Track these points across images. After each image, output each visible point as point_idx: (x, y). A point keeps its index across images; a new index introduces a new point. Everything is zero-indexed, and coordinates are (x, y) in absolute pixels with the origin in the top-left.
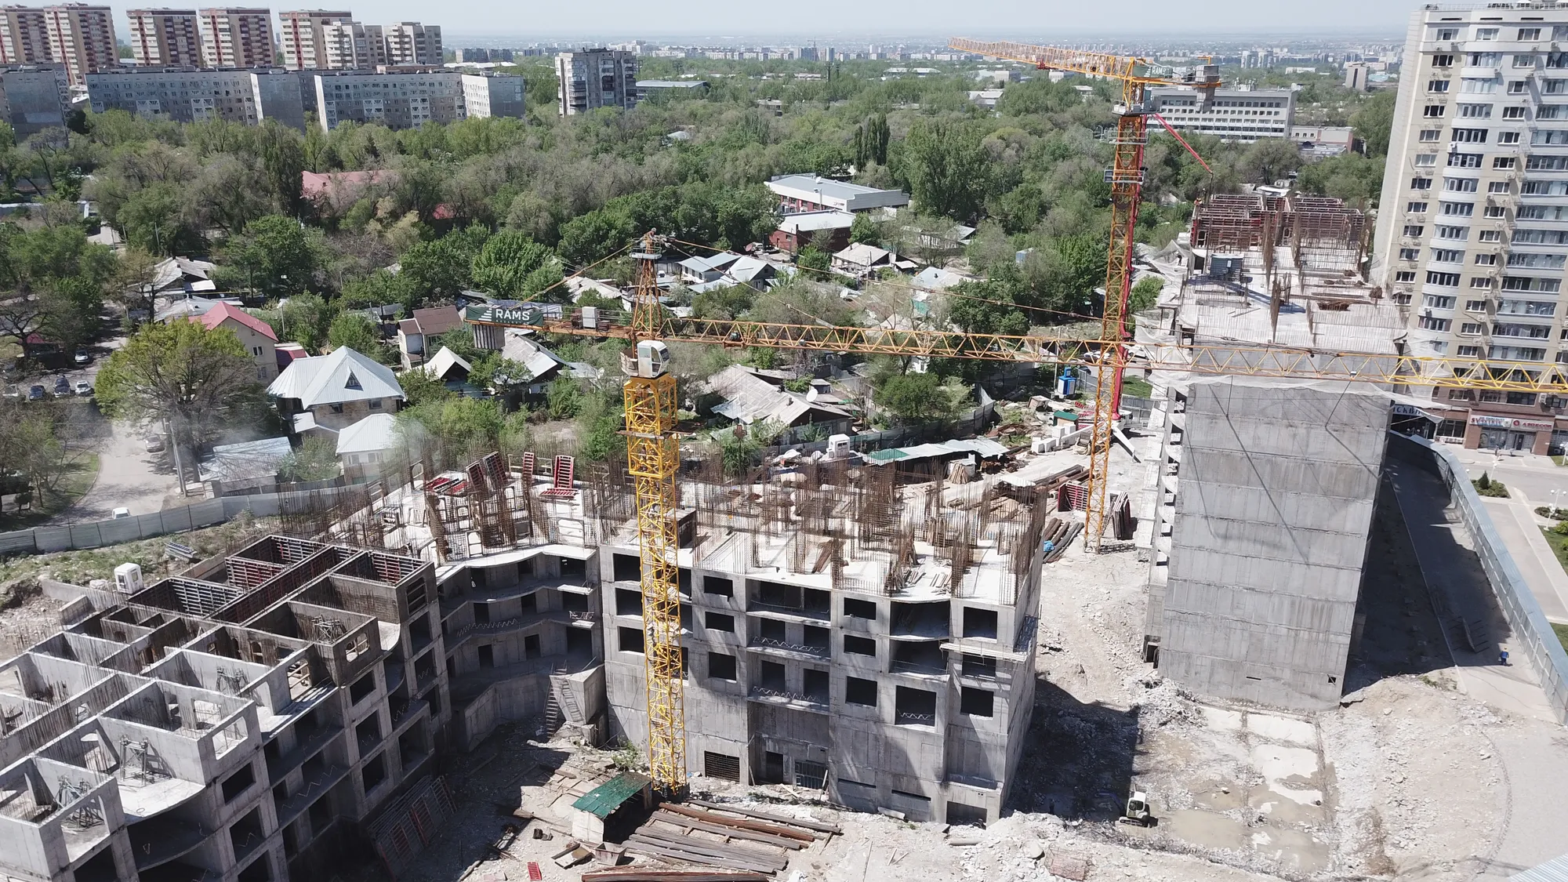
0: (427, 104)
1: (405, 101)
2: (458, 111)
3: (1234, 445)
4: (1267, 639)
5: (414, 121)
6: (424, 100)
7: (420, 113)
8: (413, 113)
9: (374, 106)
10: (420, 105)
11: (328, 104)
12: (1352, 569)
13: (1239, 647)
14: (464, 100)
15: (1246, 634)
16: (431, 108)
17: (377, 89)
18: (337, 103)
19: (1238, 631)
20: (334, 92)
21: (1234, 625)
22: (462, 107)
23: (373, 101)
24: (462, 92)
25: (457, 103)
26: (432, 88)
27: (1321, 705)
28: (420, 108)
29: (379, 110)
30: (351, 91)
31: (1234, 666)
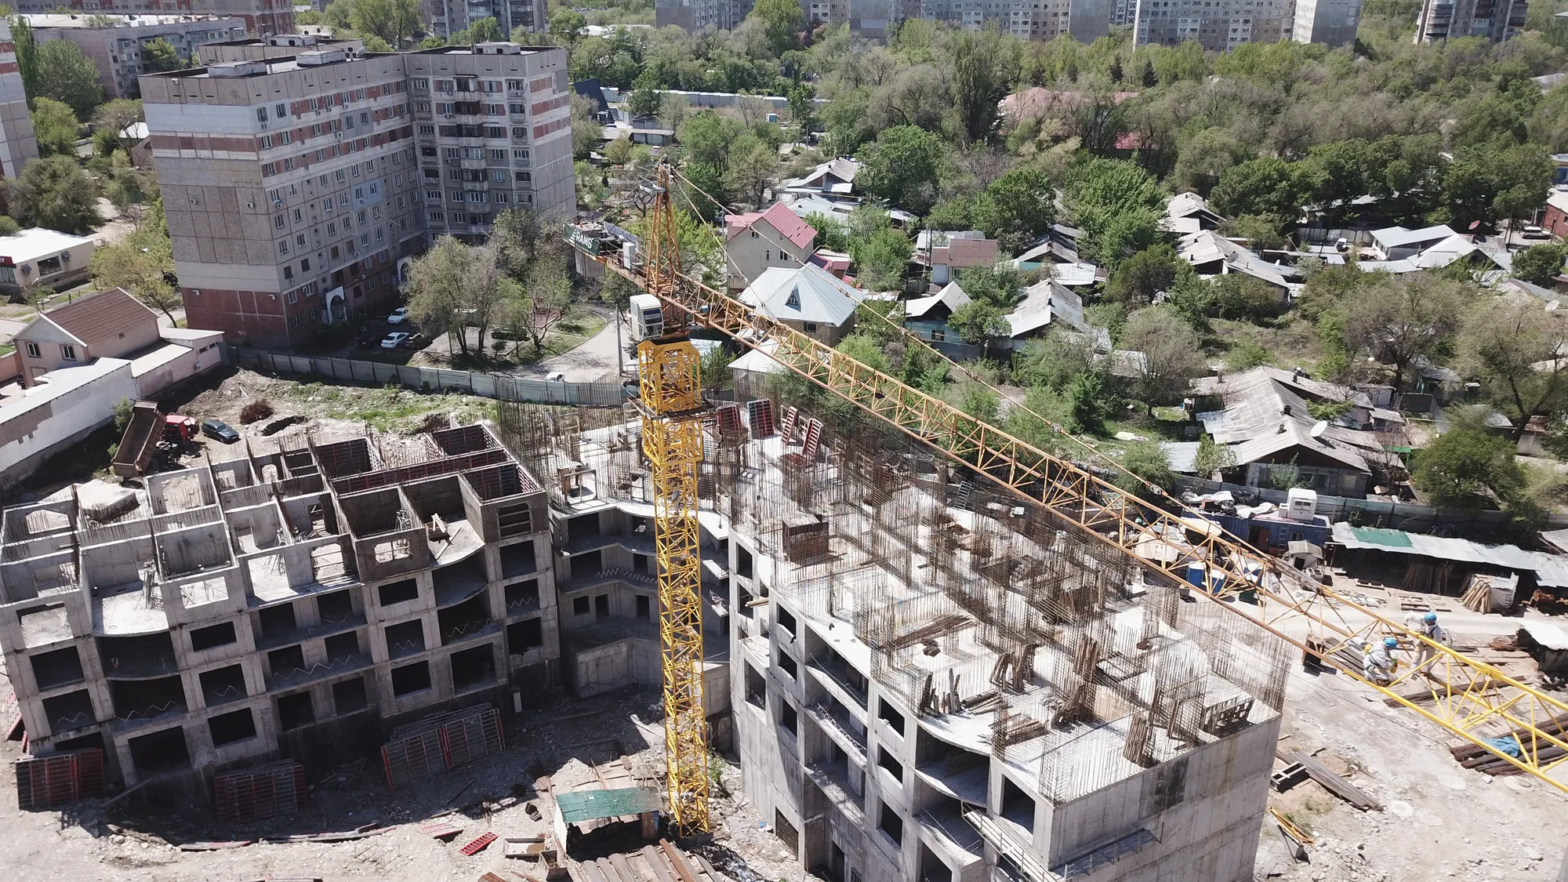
0: (1249, 26)
1: (1226, 22)
2: (1283, 35)
5: (1230, 44)
6: (1246, 22)
7: (1239, 35)
8: (1231, 35)
9: (1190, 25)
10: (1240, 27)
11: (1142, 21)
14: (1293, 23)
16: (1253, 30)
17: (1197, 7)
18: (1152, 22)
20: (1152, 9)
22: (1289, 31)
23: (1190, 20)
24: (1294, 14)
25: (1285, 26)
26: (1259, 8)
28: (1240, 29)
29: (1193, 30)
30: (1169, 9)
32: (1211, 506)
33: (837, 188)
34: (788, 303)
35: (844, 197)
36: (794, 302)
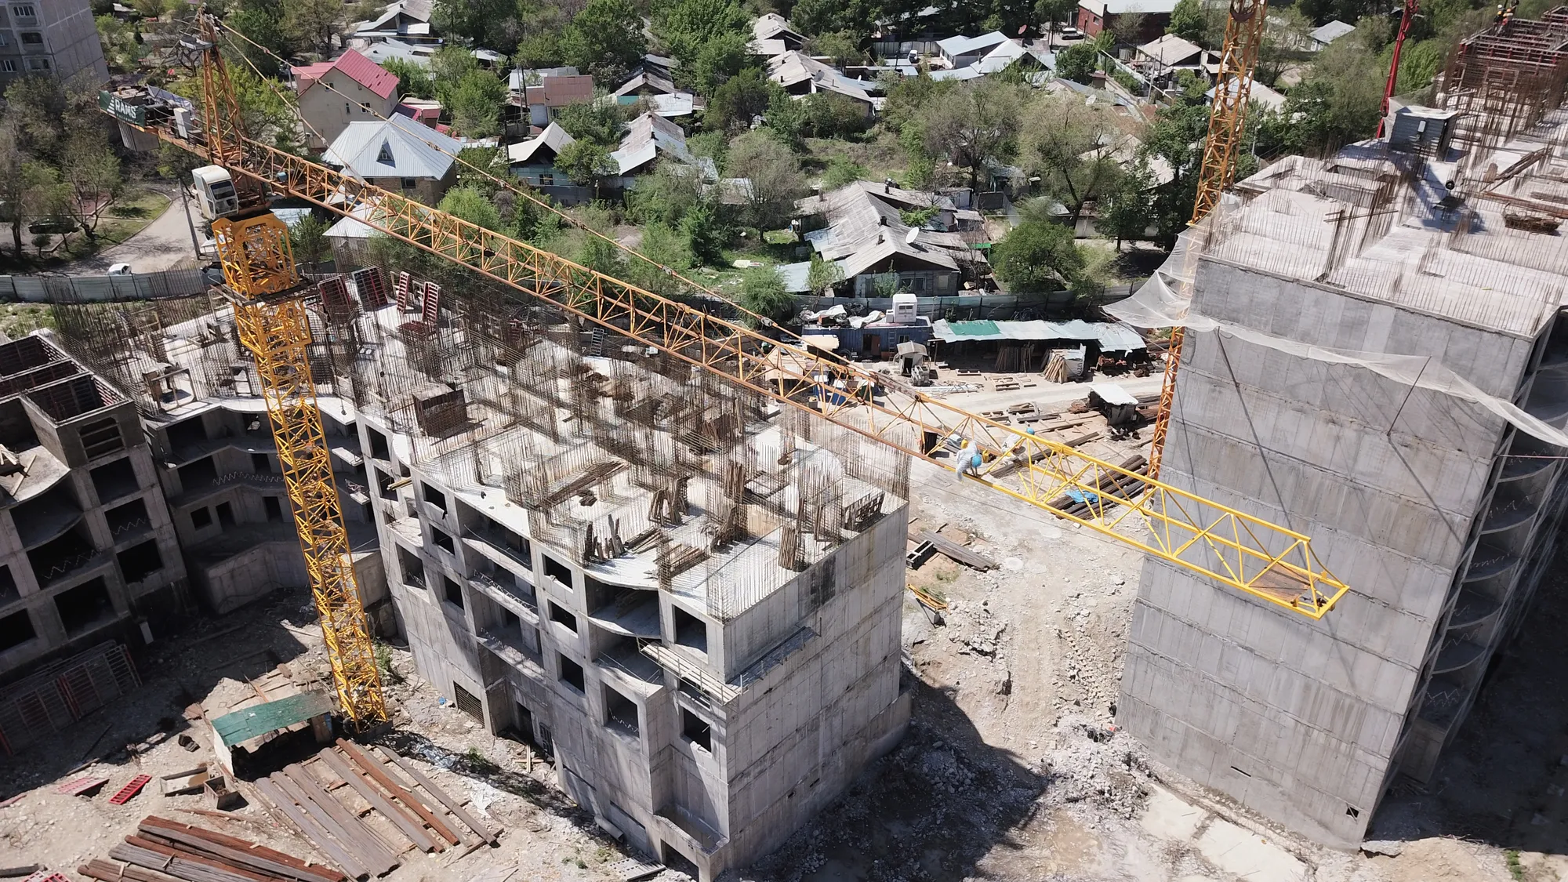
3: (1242, 432)
4: (1264, 723)
12: (1403, 665)
13: (1224, 724)
15: (1236, 709)
19: (1225, 703)
21: (1220, 691)
27: (1332, 840)
31: (1216, 747)
32: (827, 321)
33: (413, 29)
34: (380, 160)
35: (423, 40)
36: (386, 157)
